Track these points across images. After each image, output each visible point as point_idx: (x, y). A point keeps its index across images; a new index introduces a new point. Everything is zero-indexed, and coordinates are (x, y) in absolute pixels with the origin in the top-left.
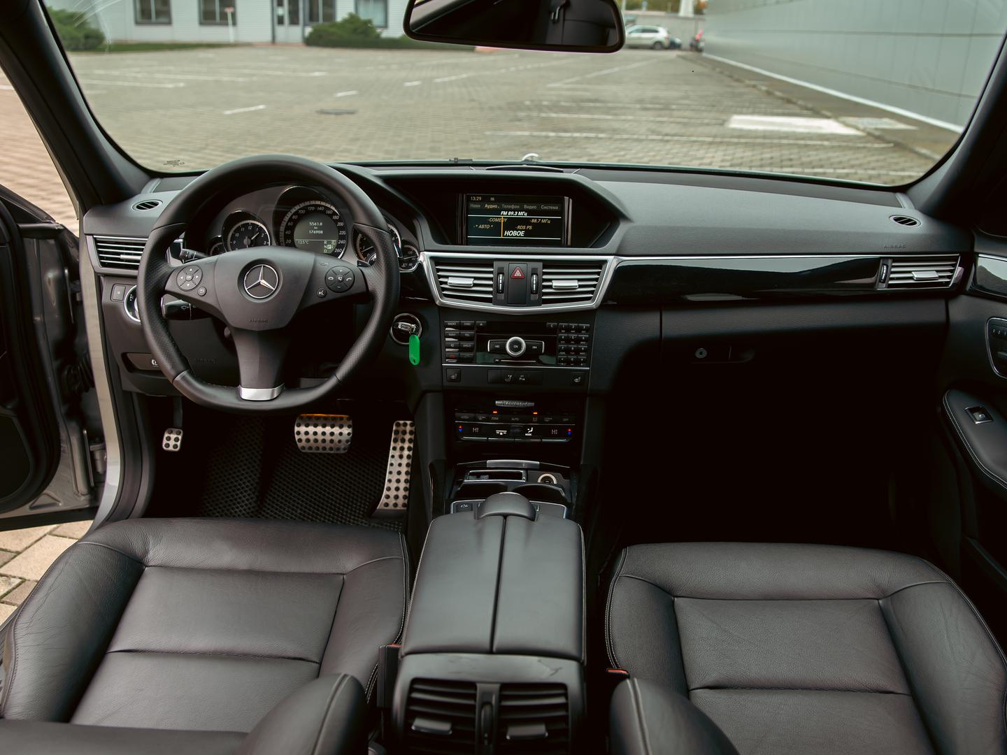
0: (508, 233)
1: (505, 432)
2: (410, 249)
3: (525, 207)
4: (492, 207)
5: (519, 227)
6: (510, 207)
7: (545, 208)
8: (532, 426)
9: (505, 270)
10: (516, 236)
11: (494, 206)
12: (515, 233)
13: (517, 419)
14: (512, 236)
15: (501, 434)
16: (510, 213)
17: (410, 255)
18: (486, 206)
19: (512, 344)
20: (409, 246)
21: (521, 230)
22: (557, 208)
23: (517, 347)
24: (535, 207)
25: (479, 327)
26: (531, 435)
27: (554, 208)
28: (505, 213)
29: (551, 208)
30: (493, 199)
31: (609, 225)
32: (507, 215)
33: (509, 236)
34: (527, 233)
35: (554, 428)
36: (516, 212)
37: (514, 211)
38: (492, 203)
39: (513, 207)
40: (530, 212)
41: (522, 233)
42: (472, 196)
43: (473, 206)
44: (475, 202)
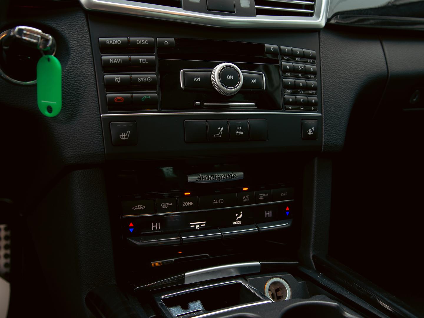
1: (203, 223)
8: (241, 209)
13: (221, 201)
15: (198, 227)
19: (223, 74)
23: (231, 77)
25: (162, 48)
26: (240, 222)
35: (268, 208)
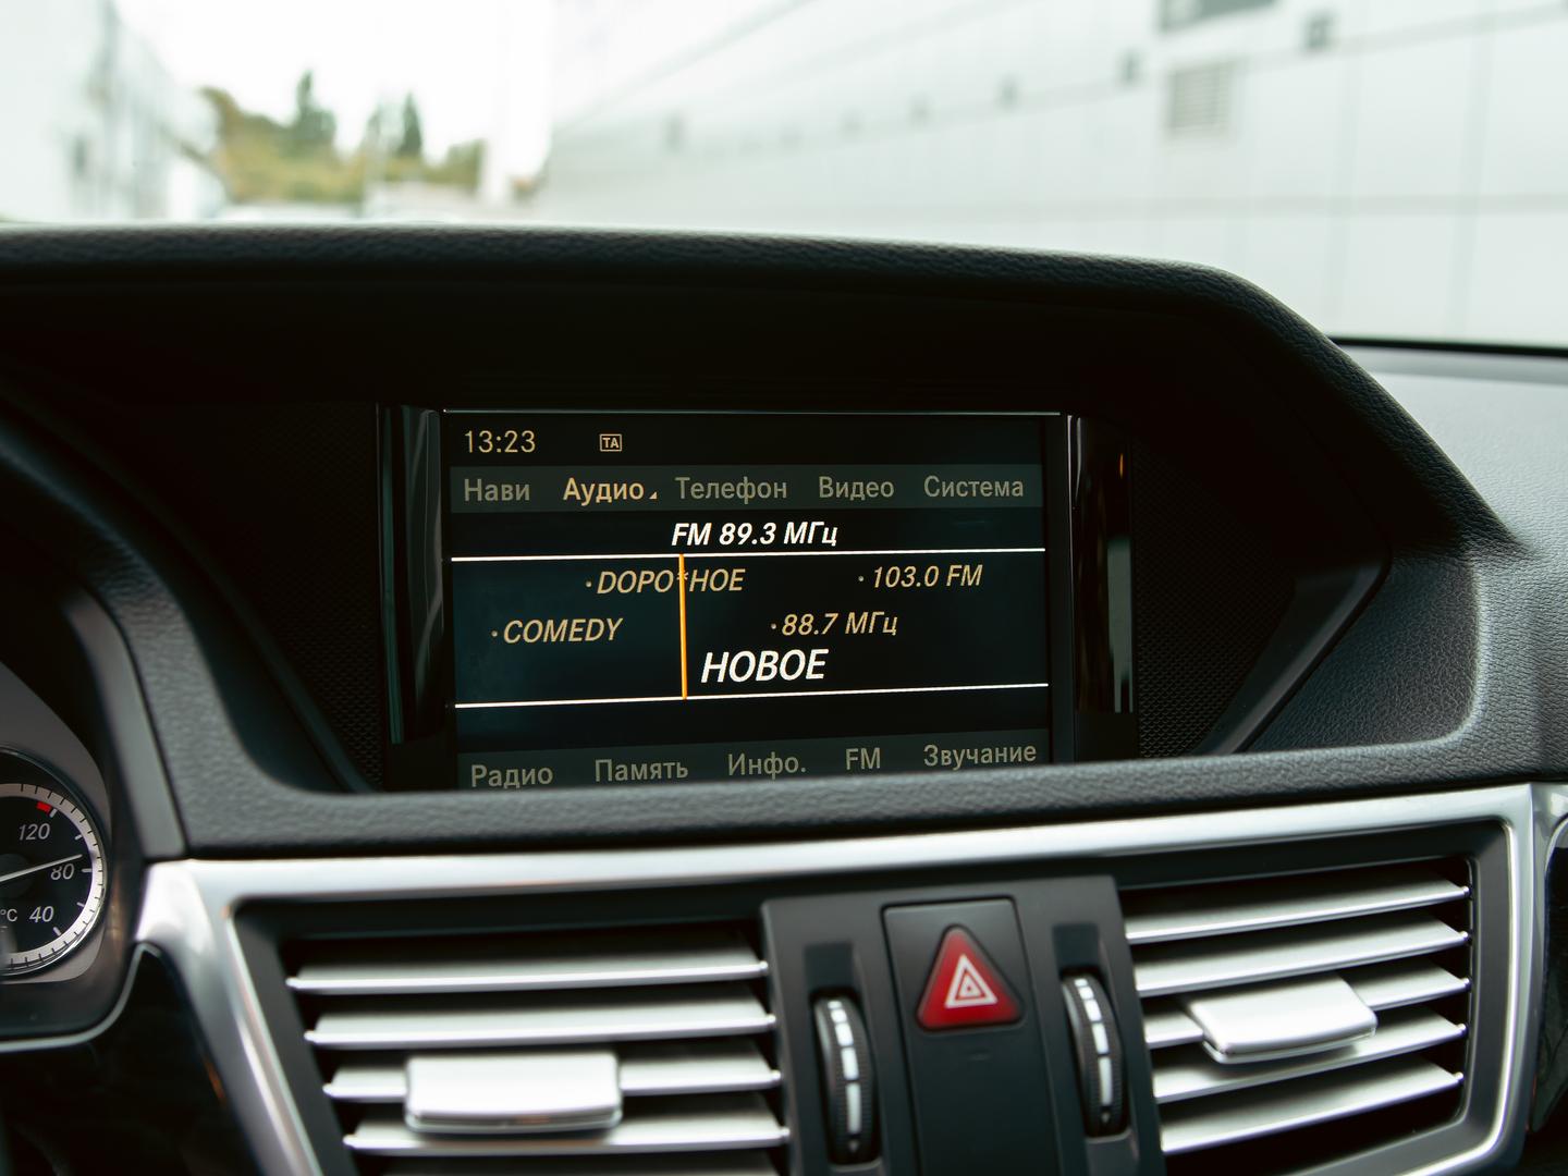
0: (722, 667)
2: (35, 811)
3: (827, 488)
4: (609, 493)
5: (790, 625)
6: (724, 490)
7: (948, 489)
9: (867, 965)
10: (778, 683)
11: (622, 491)
12: (767, 665)
14: (752, 685)
16: (728, 532)
17: (33, 854)
18: (571, 489)
20: (29, 791)
21: (806, 644)
22: (1019, 489)
24: (886, 490)
27: (1002, 489)
28: (698, 534)
29: (985, 488)
30: (612, 442)
31: (1366, 578)
32: (714, 544)
33: (728, 685)
34: (847, 660)
36: (771, 528)
37: (756, 515)
38: (613, 468)
39: (746, 491)
40: (855, 523)
41: (811, 664)
42: (477, 423)
43: (481, 492)
44: (499, 466)
